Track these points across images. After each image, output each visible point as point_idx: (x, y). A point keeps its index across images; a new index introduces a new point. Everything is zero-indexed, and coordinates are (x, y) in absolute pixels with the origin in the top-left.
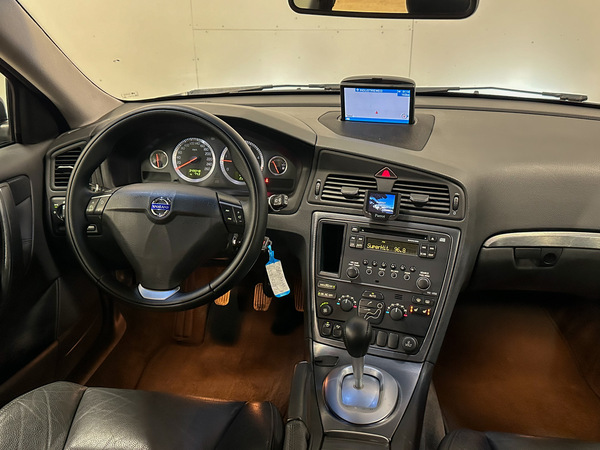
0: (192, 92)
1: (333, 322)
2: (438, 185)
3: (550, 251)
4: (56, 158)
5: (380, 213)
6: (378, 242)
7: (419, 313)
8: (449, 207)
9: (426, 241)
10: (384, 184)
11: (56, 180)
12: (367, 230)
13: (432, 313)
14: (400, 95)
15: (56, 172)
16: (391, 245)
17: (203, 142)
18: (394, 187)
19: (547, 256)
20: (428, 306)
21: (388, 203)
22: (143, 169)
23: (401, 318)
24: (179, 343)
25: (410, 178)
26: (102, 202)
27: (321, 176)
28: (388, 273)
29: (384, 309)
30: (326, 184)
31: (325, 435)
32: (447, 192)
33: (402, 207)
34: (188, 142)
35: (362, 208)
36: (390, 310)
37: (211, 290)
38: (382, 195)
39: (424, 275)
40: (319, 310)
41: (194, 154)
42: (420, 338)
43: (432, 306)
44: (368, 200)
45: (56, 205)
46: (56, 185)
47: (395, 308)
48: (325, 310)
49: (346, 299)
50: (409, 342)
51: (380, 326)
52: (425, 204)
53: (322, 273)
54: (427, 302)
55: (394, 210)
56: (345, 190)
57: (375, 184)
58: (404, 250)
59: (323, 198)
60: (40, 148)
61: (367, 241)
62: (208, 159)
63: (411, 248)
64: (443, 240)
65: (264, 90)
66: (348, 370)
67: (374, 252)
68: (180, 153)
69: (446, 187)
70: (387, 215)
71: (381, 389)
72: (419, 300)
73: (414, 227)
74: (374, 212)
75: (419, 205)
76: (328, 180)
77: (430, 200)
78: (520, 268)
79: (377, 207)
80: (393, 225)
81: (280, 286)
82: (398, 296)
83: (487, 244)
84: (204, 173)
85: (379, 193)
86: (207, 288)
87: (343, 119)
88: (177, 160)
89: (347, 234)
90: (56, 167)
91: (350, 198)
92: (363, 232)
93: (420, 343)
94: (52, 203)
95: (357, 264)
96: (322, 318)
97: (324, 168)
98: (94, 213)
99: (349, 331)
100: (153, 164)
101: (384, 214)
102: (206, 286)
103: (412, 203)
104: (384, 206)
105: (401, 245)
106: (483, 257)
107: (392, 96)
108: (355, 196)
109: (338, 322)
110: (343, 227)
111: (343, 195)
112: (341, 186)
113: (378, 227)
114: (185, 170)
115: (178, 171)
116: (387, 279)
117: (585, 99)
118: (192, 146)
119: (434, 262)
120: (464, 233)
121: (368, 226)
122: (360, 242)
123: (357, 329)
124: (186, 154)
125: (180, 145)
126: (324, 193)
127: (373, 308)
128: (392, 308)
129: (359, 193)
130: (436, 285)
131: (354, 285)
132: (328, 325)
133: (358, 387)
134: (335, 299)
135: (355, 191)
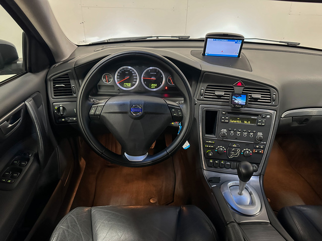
0: (109, 40)
1: (215, 159)
2: (265, 89)
3: (306, 117)
4: (54, 80)
5: (238, 104)
6: (236, 119)
7: (258, 152)
8: (270, 100)
9: (260, 117)
10: (238, 90)
11: (54, 93)
12: (229, 113)
13: (263, 152)
14: (236, 43)
15: (54, 88)
16: (242, 120)
17: (130, 67)
18: (243, 90)
19: (305, 119)
20: (262, 149)
21: (243, 99)
22: (99, 84)
23: (249, 156)
25: (251, 86)
26: (100, 109)
27: (202, 87)
28: (242, 134)
29: (241, 151)
30: (206, 90)
31: (239, 224)
32: (269, 92)
33: (249, 101)
34: (123, 69)
35: (228, 102)
36: (244, 152)
37: (168, 154)
38: (238, 95)
39: (260, 134)
40: (206, 155)
42: (258, 164)
43: (264, 149)
44: (232, 98)
45: (56, 107)
46: (55, 96)
47: (248, 151)
48: (210, 154)
49: (222, 148)
50: (254, 167)
51: (239, 160)
52: (259, 99)
53: (206, 135)
54: (262, 147)
55: (246, 103)
56: (217, 93)
57: (233, 90)
58: (249, 122)
59: (205, 97)
60: (42, 74)
61: (229, 120)
62: (135, 77)
63: (253, 121)
64: (268, 116)
65: (148, 39)
67: (233, 124)
68: (119, 74)
69: (269, 90)
70: (242, 106)
72: (257, 147)
73: (254, 111)
74: (235, 104)
75: (256, 100)
76: (207, 88)
77: (262, 97)
79: (236, 101)
80: (244, 110)
82: (247, 145)
83: (282, 116)
84: (132, 85)
85: (237, 94)
86: (165, 153)
87: (204, 54)
88: (117, 78)
89: (219, 116)
90: (54, 86)
91: (219, 97)
92: (227, 115)
94: (54, 106)
95: (225, 130)
96: (207, 158)
97: (205, 82)
98: (94, 115)
100: (104, 81)
101: (240, 105)
102: (164, 151)
103: (253, 98)
104: (240, 101)
105: (248, 120)
106: (281, 123)
107: (233, 43)
108: (222, 96)
109: (217, 160)
110: (217, 112)
111: (216, 96)
112: (214, 91)
113: (236, 111)
114: (122, 84)
115: (118, 84)
116: (241, 137)
117: (299, 44)
118: (125, 71)
119: (265, 128)
120: (278, 112)
121: (230, 111)
122: (227, 119)
123: (246, 168)
124: (122, 75)
125: (119, 70)
126: (205, 95)
127: (235, 152)
128: (245, 151)
129: (225, 94)
130: (265, 138)
131: (223, 140)
132: (211, 161)
133: (241, 194)
134: (214, 148)
135: (223, 93)
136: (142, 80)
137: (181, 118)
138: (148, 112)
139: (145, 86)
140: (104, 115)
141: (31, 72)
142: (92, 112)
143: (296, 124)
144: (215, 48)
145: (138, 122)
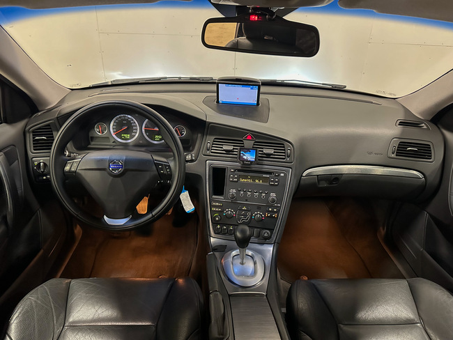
0: (114, 81)
1: (222, 225)
2: (278, 143)
3: (336, 176)
4: (33, 132)
5: (247, 161)
6: (246, 177)
7: (271, 217)
8: (284, 156)
9: (273, 175)
10: (248, 143)
11: (34, 147)
12: (239, 170)
13: (278, 216)
14: (252, 89)
15: (33, 141)
16: (253, 178)
17: (129, 116)
18: (254, 145)
19: (335, 179)
20: (276, 212)
21: (252, 155)
22: (90, 135)
23: (260, 220)
24: (115, 238)
25: (263, 140)
26: (75, 165)
27: (209, 140)
28: (252, 195)
29: (252, 215)
30: (213, 144)
31: (229, 296)
32: (284, 147)
33: (260, 157)
34: (120, 118)
35: (236, 158)
38: (248, 150)
39: (273, 195)
40: (214, 219)
41: (124, 125)
42: (272, 230)
43: (278, 212)
44: (240, 153)
45: (36, 163)
46: (34, 150)
47: (258, 215)
48: (217, 219)
49: (229, 211)
50: (266, 233)
51: (249, 225)
52: (272, 154)
53: (214, 196)
54: (275, 210)
55: (255, 159)
56: (225, 147)
57: (243, 144)
58: (261, 181)
59: (212, 152)
60: (21, 125)
61: (238, 178)
62: (134, 128)
63: (265, 180)
64: (282, 175)
65: (162, 80)
66: (234, 253)
67: (244, 183)
68: (115, 124)
69: (283, 144)
70: (251, 162)
71: (255, 263)
72: (270, 209)
73: (266, 168)
74: (244, 160)
75: (268, 155)
76: (214, 141)
77: (275, 152)
78: (320, 186)
79: (245, 157)
80: (255, 167)
81: (189, 206)
82: (259, 208)
83: (304, 175)
84: (132, 137)
85: (246, 149)
87: (218, 102)
88: (113, 129)
89: (228, 173)
90: (34, 138)
91: (228, 152)
92: (237, 172)
93: (272, 233)
94: (33, 162)
95: (234, 191)
96: (215, 223)
97: (211, 134)
98: (70, 171)
99: (238, 234)
100: (97, 131)
101: (249, 161)
103: (265, 154)
104: (249, 157)
105: (259, 179)
106: (302, 182)
107: (248, 89)
108: (231, 151)
109: (225, 225)
110: (225, 169)
111: (224, 150)
112: (222, 145)
113: (246, 168)
114: (119, 135)
115: (114, 136)
116: (252, 198)
117: (345, 87)
118: (125, 120)
119: (279, 187)
120: (294, 170)
121: (240, 168)
122: (236, 178)
123: (243, 232)
124: (119, 125)
125: (115, 119)
126: (212, 149)
127: (245, 216)
128: (256, 215)
129: (234, 149)
130: (280, 200)
131: (234, 202)
132: (219, 227)
133: (242, 264)
134: (222, 212)
135: (231, 148)
136: (143, 131)
137: (170, 176)
138: (130, 169)
139: (147, 138)
140: (80, 172)
141: (6, 122)
142: (67, 168)
143: (324, 184)
144: (230, 94)
145: (119, 179)
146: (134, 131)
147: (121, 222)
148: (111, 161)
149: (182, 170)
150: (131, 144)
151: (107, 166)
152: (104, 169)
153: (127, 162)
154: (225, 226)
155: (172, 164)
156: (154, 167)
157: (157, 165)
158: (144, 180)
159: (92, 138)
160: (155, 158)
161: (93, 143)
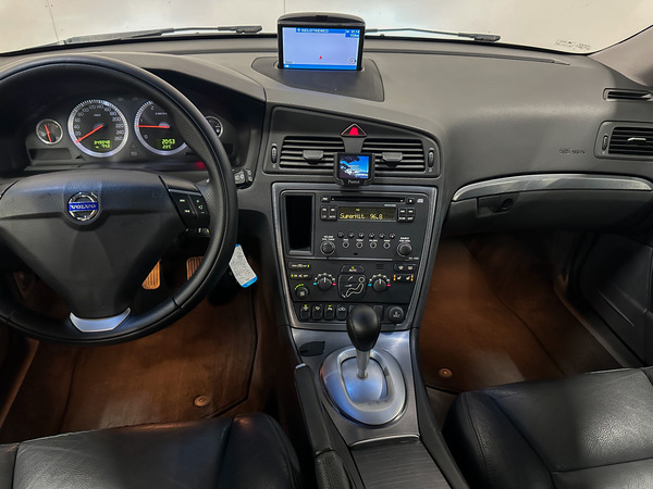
0: (70, 40)
1: (312, 303)
2: (409, 138)
3: (509, 196)
5: (353, 178)
6: (354, 212)
7: (403, 279)
8: (423, 164)
9: (402, 203)
10: (353, 144)
12: (337, 198)
13: (415, 279)
14: (348, 35)
16: (366, 212)
17: (106, 103)
18: (364, 146)
19: (505, 201)
20: (411, 272)
21: (362, 166)
22: (29, 146)
23: (384, 290)
25: (381, 135)
27: (275, 141)
28: (366, 243)
29: (367, 281)
30: (283, 149)
31: (350, 449)
32: (421, 147)
33: (377, 169)
34: (86, 106)
35: (331, 174)
36: (373, 283)
37: (177, 307)
38: (353, 157)
39: (405, 240)
40: (294, 294)
41: (97, 121)
42: (405, 305)
43: (415, 272)
44: (339, 165)
47: (380, 279)
48: (302, 294)
49: (325, 278)
50: (396, 312)
51: (363, 300)
52: (399, 163)
53: (292, 252)
54: (410, 268)
55: (369, 174)
56: (308, 155)
57: (343, 145)
58: (381, 216)
59: (282, 166)
61: (337, 213)
62: (118, 126)
63: (389, 213)
64: (421, 201)
65: (163, 35)
66: (342, 356)
67: (348, 222)
68: (78, 120)
69: (419, 142)
70: (362, 180)
71: (385, 373)
72: (401, 268)
73: (389, 190)
74: (347, 178)
75: (392, 165)
76: (285, 144)
77: (404, 158)
78: (481, 216)
79: (349, 172)
80: (369, 190)
82: (380, 266)
83: (455, 198)
84: (115, 145)
85: (350, 155)
86: (171, 306)
88: (75, 130)
89: (316, 206)
91: (313, 163)
92: (333, 202)
93: (405, 311)
95: (331, 238)
96: (298, 302)
97: (278, 129)
100: (42, 137)
101: (358, 179)
102: (168, 302)
103: (385, 162)
104: (357, 170)
105: (377, 211)
106: (452, 212)
107: (340, 36)
108: (320, 161)
109: (317, 303)
110: (311, 197)
111: (306, 161)
112: (302, 150)
113: (352, 193)
114: (88, 143)
115: (79, 145)
116: (366, 250)
117: (498, 38)
118: (93, 112)
119: (414, 226)
120: (441, 190)
121: (339, 193)
122: (332, 213)
123: (365, 320)
124: (86, 123)
125: (75, 110)
126: (281, 160)
127: (355, 283)
128: (374, 280)
129: (325, 156)
130: (418, 249)
131: (331, 261)
132: (306, 308)
133: (362, 377)
134: (310, 279)
135: (319, 155)
136: (137, 130)
137: (206, 220)
138: (114, 210)
139: (146, 145)
143: (487, 213)
144: (306, 49)
145: (93, 235)
146: (119, 132)
147: (110, 324)
148: (72, 196)
149: (232, 205)
150: (115, 160)
151: (63, 206)
152: (56, 215)
153: (106, 195)
154: (318, 305)
155: (207, 194)
156: (169, 203)
157: (174, 197)
158: (148, 231)
159: (34, 153)
160: (169, 182)
161: (35, 162)
